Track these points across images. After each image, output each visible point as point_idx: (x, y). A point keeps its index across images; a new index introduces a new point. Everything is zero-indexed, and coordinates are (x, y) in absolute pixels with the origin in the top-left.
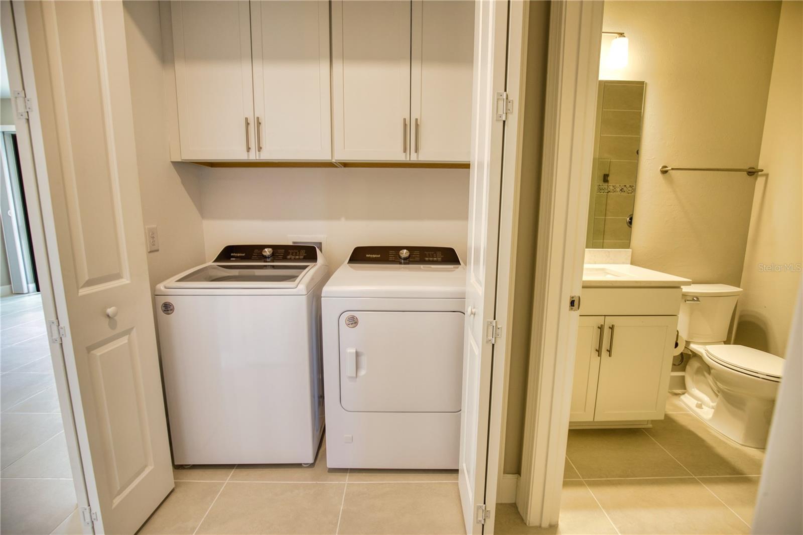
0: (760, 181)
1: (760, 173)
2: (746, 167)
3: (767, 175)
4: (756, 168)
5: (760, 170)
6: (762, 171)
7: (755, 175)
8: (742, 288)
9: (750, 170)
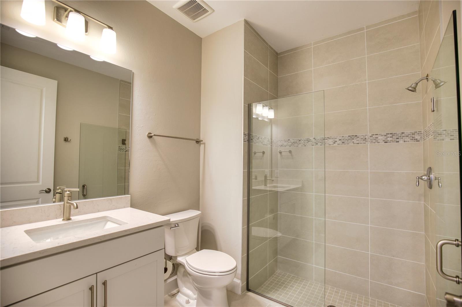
0: (202, 146)
1: (201, 142)
2: (195, 138)
3: (204, 144)
4: (199, 139)
5: (201, 140)
6: (202, 141)
7: (199, 143)
8: (200, 211)
9: (197, 140)
